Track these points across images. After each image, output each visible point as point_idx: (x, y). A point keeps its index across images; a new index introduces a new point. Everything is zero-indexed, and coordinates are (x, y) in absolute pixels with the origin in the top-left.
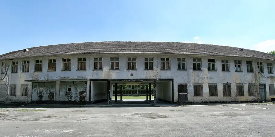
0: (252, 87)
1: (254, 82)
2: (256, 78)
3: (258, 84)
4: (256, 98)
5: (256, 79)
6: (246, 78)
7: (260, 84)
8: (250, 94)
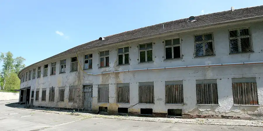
0: (74, 90)
1: (76, 83)
2: (79, 77)
3: (81, 87)
4: (76, 105)
5: (79, 80)
6: (68, 80)
7: (84, 86)
8: (71, 99)
